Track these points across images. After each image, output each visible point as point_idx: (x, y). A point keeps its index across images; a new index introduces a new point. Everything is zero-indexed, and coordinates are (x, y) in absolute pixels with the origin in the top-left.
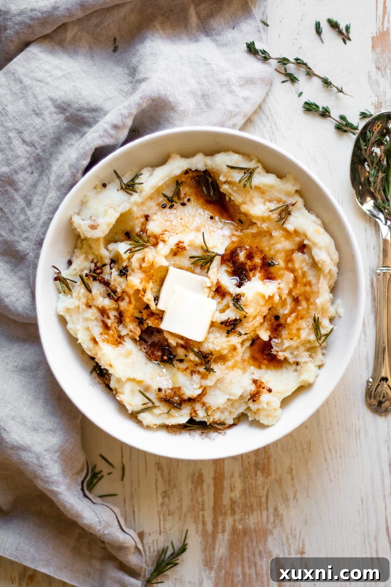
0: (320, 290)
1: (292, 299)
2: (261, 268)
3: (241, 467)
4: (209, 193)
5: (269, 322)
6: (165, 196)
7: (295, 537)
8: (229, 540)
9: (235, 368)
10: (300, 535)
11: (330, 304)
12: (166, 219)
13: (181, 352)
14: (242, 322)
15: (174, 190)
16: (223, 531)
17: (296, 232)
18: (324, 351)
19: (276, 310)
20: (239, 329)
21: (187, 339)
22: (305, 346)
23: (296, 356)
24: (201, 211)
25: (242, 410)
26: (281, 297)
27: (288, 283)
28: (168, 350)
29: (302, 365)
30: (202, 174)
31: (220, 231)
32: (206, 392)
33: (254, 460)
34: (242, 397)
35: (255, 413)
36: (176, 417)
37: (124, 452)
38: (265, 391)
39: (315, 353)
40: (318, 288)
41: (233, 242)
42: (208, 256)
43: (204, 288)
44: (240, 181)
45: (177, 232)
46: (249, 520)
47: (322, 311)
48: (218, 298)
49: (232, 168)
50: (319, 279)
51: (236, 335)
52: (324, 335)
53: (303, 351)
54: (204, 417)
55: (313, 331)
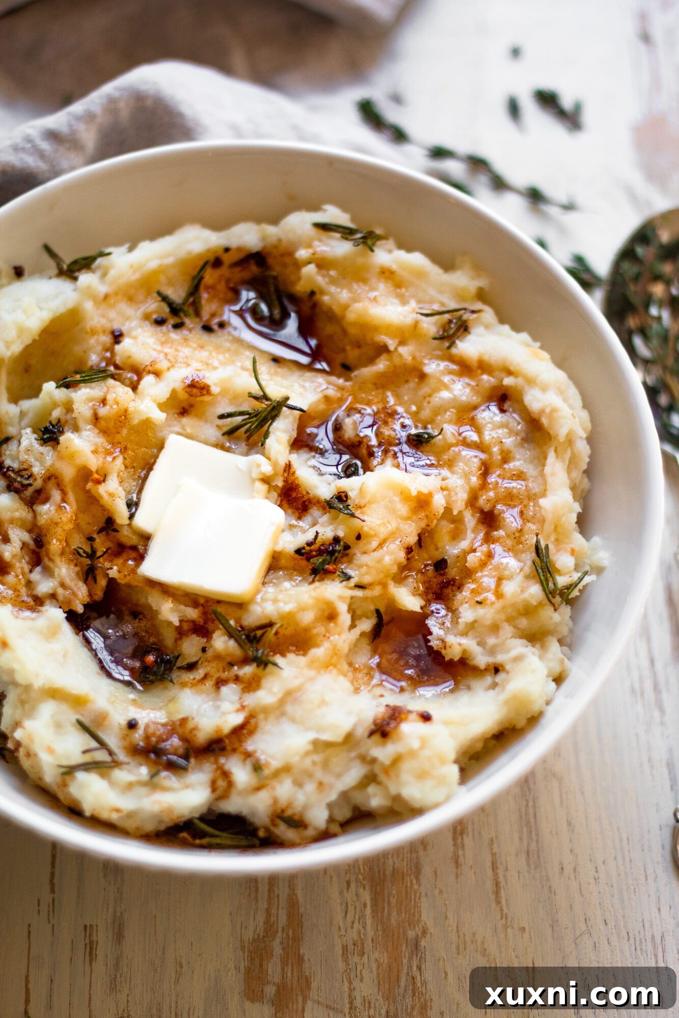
0: (550, 480)
1: (477, 515)
5: (420, 576)
6: (164, 299)
11: (575, 527)
12: (163, 340)
13: (190, 647)
14: (352, 550)
15: (185, 294)
17: (483, 367)
19: (437, 549)
20: (343, 566)
21: (207, 600)
23: (492, 651)
26: (449, 506)
27: (466, 476)
29: (509, 668)
32: (256, 727)
33: (384, 1012)
35: (389, 773)
36: (175, 789)
37: (31, 986)
38: (412, 717)
43: (253, 481)
47: (554, 534)
48: (289, 513)
50: (544, 463)
51: (336, 579)
52: (565, 588)
53: (510, 636)
55: (535, 578)
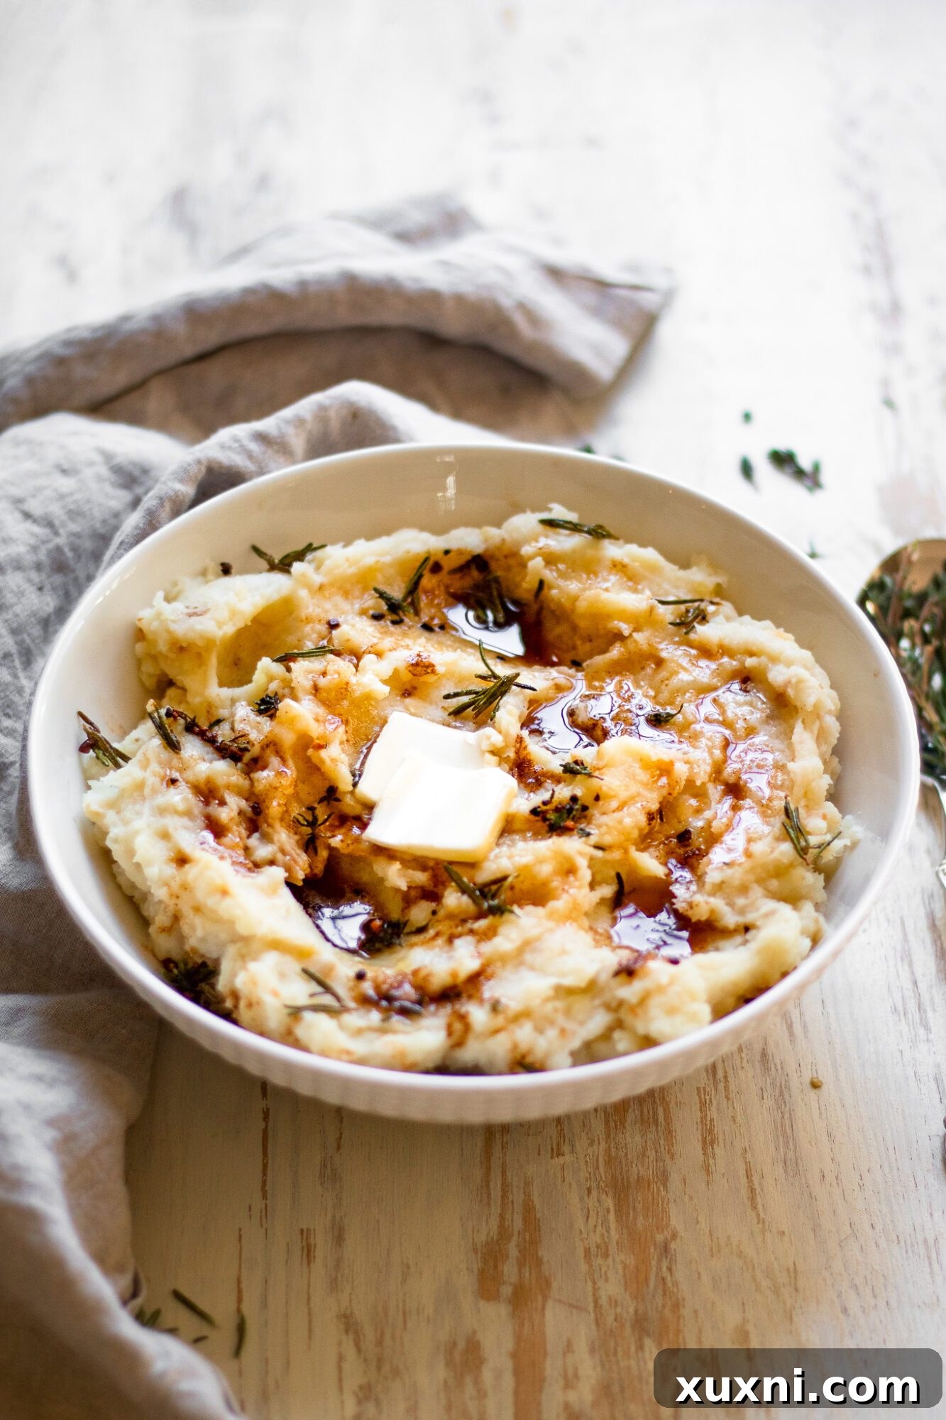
0: (798, 748)
1: (722, 787)
5: (662, 846)
6: (382, 595)
11: (825, 795)
12: (381, 631)
13: (419, 912)
14: (590, 809)
17: (725, 650)
19: (680, 822)
20: (582, 826)
21: (438, 862)
23: (742, 911)
27: (709, 750)
29: (759, 925)
32: (493, 975)
33: (631, 1310)
35: (635, 1011)
36: (408, 1032)
37: (244, 1286)
43: (483, 752)
49: (553, 524)
50: (791, 733)
51: (574, 835)
52: (818, 846)
53: (760, 897)
55: (784, 839)
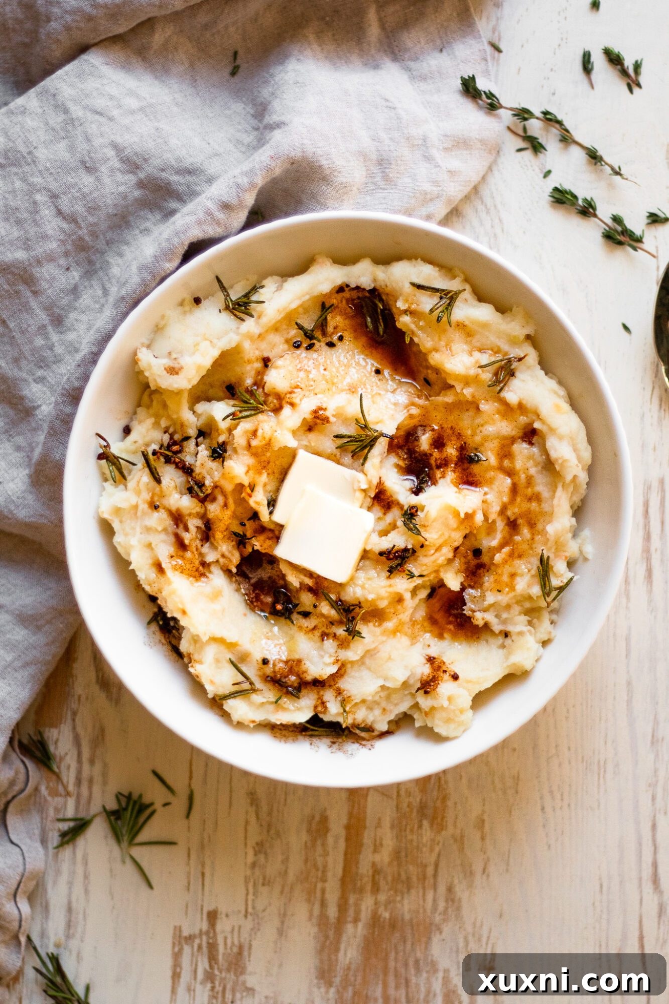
0: (556, 510)
1: (505, 522)
2: (456, 464)
3: (395, 810)
4: (376, 328)
5: (463, 559)
6: (300, 327)
7: (479, 940)
8: (365, 936)
9: (398, 634)
10: (488, 937)
11: (570, 535)
12: (298, 367)
13: (306, 599)
14: (416, 554)
15: (316, 318)
16: (356, 920)
17: (521, 408)
18: (554, 617)
19: (476, 540)
20: (410, 566)
21: (319, 577)
22: (522, 606)
23: (504, 622)
24: (360, 358)
25: (404, 707)
26: (486, 518)
27: (500, 493)
28: (285, 594)
29: (514, 637)
30: (367, 294)
31: (390, 395)
32: (345, 672)
33: (418, 800)
34: (405, 684)
35: (426, 714)
36: (291, 710)
37: (194, 768)
38: (446, 677)
39: (538, 618)
40: (552, 506)
41: (411, 416)
42: (367, 436)
43: (355, 491)
44: (432, 311)
45: (317, 391)
46: (403, 905)
47: (555, 547)
48: (378, 511)
49: (419, 287)
50: (554, 492)
51: (405, 576)
52: (556, 589)
53: (517, 613)
54: (338, 714)
55: (537, 580)
